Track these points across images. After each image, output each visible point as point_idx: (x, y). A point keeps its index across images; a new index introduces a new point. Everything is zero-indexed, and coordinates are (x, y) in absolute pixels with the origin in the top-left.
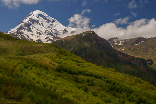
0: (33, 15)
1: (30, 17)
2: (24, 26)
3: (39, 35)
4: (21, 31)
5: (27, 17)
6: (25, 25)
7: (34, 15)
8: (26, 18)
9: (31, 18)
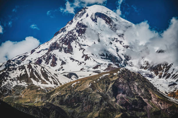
0: (85, 15)
1: (79, 20)
2: (61, 43)
3: (85, 60)
4: (52, 53)
5: (74, 20)
6: (62, 41)
7: (87, 16)
8: (72, 21)
9: (80, 22)
